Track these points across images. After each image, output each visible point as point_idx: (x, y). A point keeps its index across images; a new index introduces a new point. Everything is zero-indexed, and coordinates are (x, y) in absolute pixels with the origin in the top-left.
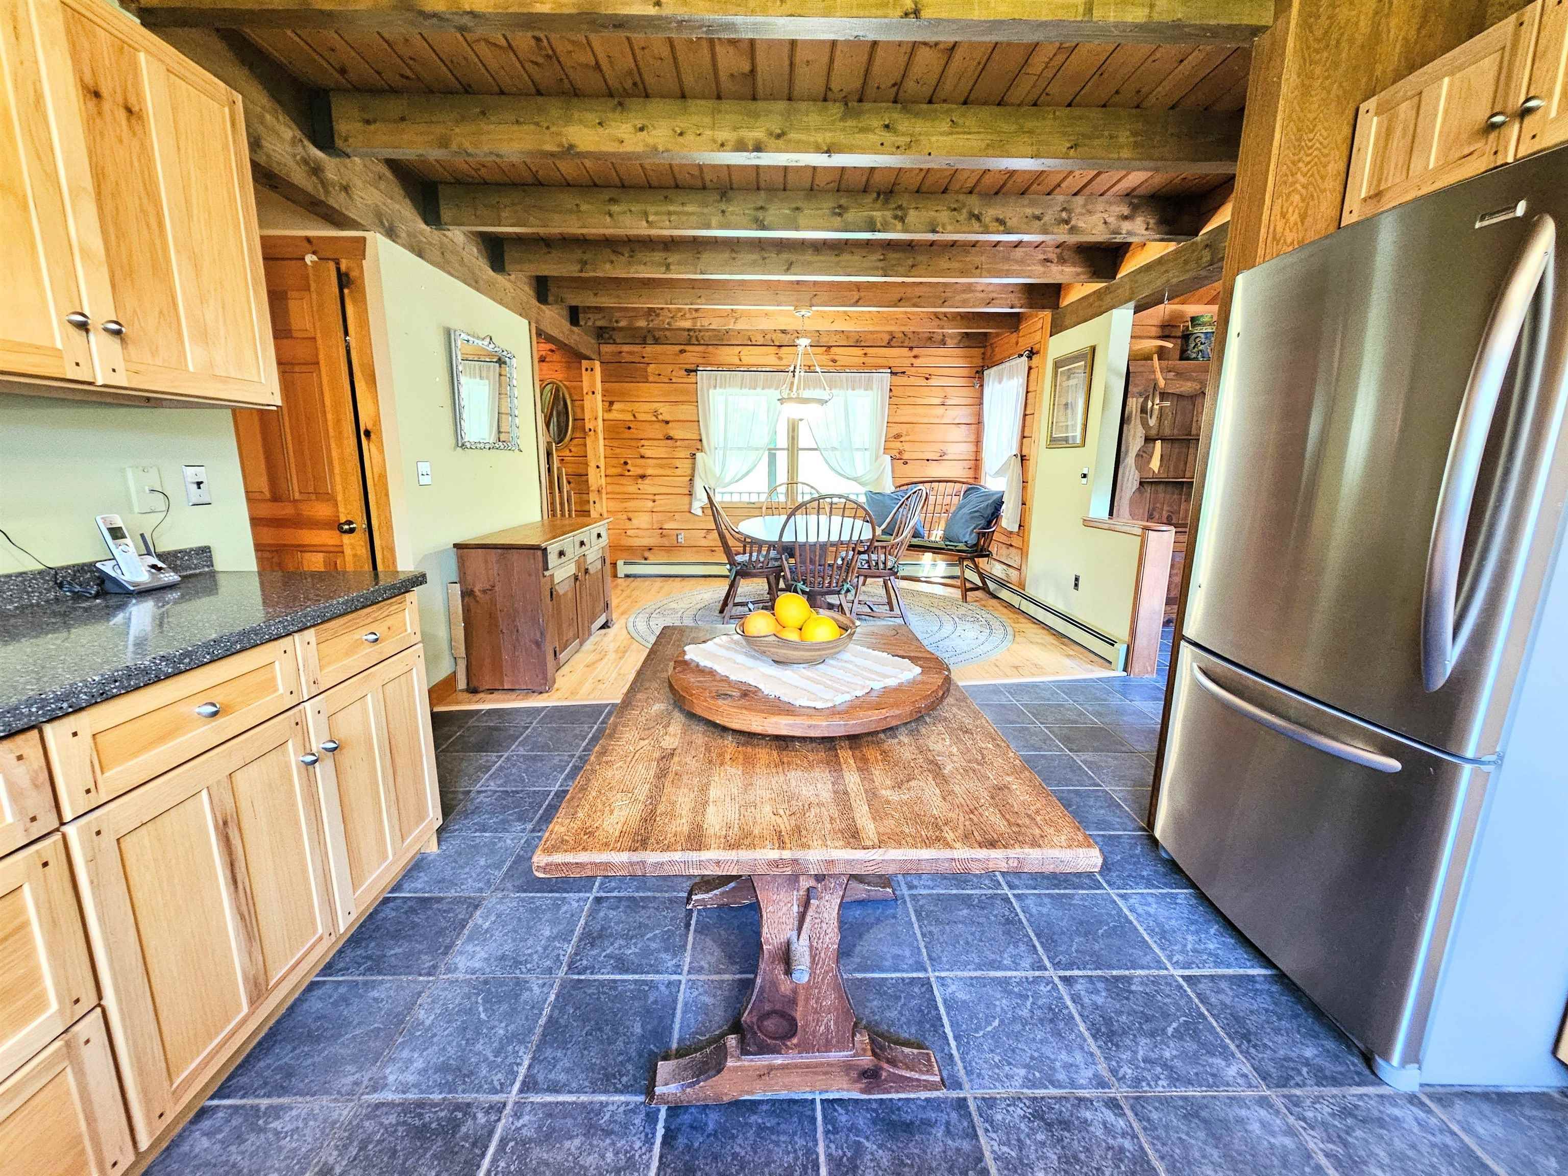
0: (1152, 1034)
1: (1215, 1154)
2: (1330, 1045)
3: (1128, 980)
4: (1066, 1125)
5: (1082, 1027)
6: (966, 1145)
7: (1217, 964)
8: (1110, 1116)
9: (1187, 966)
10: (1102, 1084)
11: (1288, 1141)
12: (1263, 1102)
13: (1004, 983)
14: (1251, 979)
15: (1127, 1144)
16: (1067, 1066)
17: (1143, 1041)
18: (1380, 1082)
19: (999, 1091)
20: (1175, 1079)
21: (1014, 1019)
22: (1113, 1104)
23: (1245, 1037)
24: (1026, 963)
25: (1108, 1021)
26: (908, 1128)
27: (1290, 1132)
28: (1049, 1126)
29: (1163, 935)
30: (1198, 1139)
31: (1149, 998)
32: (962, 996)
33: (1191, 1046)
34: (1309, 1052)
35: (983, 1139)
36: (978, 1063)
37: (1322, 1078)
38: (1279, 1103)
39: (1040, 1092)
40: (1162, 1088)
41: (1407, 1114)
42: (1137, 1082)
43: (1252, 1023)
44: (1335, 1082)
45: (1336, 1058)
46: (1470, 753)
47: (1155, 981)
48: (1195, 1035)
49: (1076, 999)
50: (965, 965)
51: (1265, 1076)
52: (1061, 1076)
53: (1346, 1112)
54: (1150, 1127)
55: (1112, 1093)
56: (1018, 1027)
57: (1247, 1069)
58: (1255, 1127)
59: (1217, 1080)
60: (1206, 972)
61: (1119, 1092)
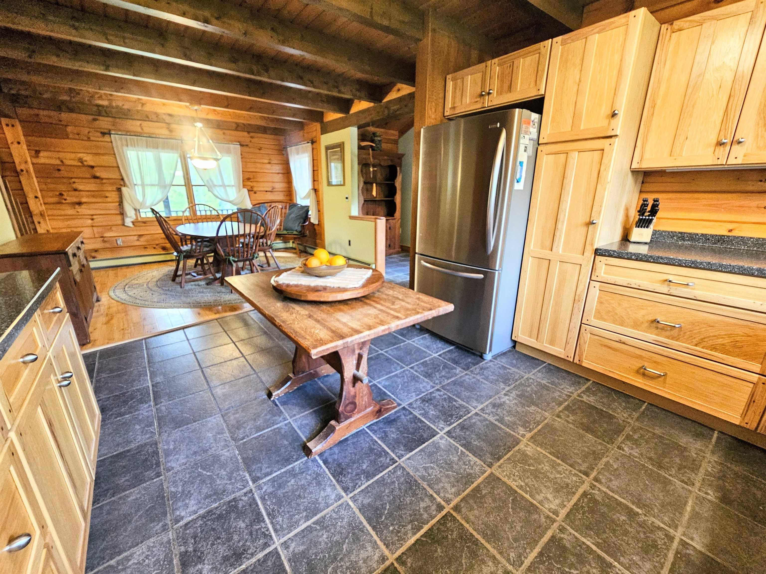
0: (438, 371)
1: (463, 389)
2: (473, 357)
3: (426, 361)
4: (431, 400)
5: (422, 377)
6: (411, 416)
7: (443, 349)
8: (439, 393)
9: (437, 352)
10: (433, 387)
11: (474, 380)
12: (466, 374)
13: (396, 375)
14: (452, 350)
15: (446, 396)
16: (423, 387)
17: (437, 374)
18: (484, 360)
19: (411, 401)
20: (448, 379)
21: (404, 383)
22: (438, 390)
23: (456, 363)
24: (399, 368)
25: (427, 373)
26: (394, 420)
27: (474, 378)
28: (427, 402)
29: (428, 347)
30: (459, 389)
31: (433, 364)
32: (387, 383)
33: (447, 370)
34: (470, 360)
35: (414, 413)
36: (402, 397)
37: (474, 364)
38: (469, 373)
39: (421, 396)
40: (446, 382)
41: (491, 364)
42: (440, 383)
43: (456, 359)
44: (477, 364)
45: (474, 359)
46: (497, 269)
47: (432, 359)
48: (447, 368)
49: (416, 371)
50: (383, 375)
51: (464, 369)
52: (423, 390)
53: (481, 369)
54: (448, 391)
55: (436, 388)
56: (406, 384)
57: (460, 369)
58: (468, 380)
59: (456, 375)
60: (442, 352)
61: (438, 387)
